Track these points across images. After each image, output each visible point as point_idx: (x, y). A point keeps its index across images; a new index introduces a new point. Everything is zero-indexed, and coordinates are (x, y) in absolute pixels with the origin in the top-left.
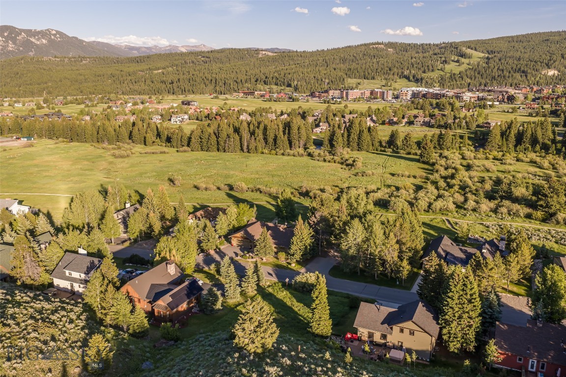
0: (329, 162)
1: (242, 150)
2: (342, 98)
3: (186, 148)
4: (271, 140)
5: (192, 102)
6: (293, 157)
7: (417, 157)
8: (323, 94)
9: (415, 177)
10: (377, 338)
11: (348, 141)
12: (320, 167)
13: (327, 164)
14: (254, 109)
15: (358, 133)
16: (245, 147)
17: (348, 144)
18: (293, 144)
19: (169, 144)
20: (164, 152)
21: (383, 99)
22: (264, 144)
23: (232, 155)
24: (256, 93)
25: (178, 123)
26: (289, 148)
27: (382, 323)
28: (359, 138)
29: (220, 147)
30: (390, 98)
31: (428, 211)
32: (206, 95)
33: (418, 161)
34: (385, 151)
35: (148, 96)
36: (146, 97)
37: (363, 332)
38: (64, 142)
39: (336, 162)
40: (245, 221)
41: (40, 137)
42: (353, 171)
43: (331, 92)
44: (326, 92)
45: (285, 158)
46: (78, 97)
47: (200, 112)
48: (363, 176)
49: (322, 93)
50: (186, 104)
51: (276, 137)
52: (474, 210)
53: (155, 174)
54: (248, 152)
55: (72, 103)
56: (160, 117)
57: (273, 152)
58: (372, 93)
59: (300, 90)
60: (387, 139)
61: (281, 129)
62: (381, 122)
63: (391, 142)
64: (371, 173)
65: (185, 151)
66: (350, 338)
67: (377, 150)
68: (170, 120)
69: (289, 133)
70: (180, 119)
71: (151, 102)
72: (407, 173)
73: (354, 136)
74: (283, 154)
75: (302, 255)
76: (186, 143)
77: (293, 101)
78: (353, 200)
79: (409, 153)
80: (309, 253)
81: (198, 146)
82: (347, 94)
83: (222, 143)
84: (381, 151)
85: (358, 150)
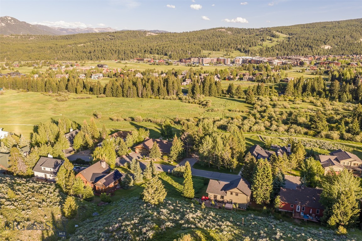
0: (192, 103)
1: (138, 96)
2: (199, 63)
3: (102, 95)
4: (156, 90)
5: (104, 65)
6: (169, 100)
7: (244, 100)
8: (187, 61)
9: (243, 112)
10: (219, 198)
11: (203, 90)
12: (186, 106)
13: (190, 104)
14: (144, 70)
15: (209, 85)
16: (140, 95)
17: (203, 92)
18: (170, 92)
19: (92, 93)
20: (89, 98)
21: (225, 63)
22: (152, 92)
23: (132, 99)
24: (145, 59)
25: (96, 79)
26: (167, 95)
27: (221, 190)
28: (210, 89)
29: (125, 94)
30: (229, 63)
31: (249, 132)
32: (113, 61)
33: (245, 102)
34: (225, 96)
35: (75, 62)
36: (74, 62)
37: (211, 196)
38: (23, 91)
39: (196, 103)
40: (143, 138)
41: (7, 88)
42: (206, 108)
43: (192, 59)
44: (190, 59)
45: (165, 101)
46: (29, 62)
47: (110, 72)
48: (212, 111)
49: (187, 59)
50: (100, 67)
51: (159, 87)
52: (276, 131)
53: (84, 111)
54: (142, 97)
55: (25, 66)
56: (84, 75)
57: (157, 97)
58: (218, 60)
59: (173, 57)
60: (227, 89)
61: (162, 83)
62: (223, 78)
63: (229, 91)
64: (217, 109)
65: (102, 97)
66: (204, 199)
67: (221, 96)
68: (91, 77)
69: (167, 86)
70: (97, 76)
71: (77, 65)
72: (238, 110)
73: (207, 88)
74: (164, 99)
75: (177, 157)
76: (102, 92)
77: (169, 65)
78: (206, 126)
79: (240, 98)
80: (181, 156)
81: (110, 94)
82: (202, 60)
83: (125, 92)
84: (223, 96)
85: (209, 96)
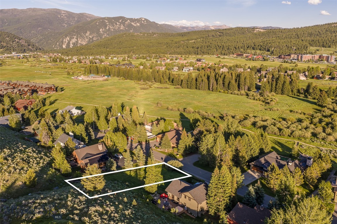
0: (256, 100)
1: (209, 89)
2: (298, 59)
3: (179, 86)
4: (226, 84)
5: (202, 59)
6: (237, 95)
7: (316, 101)
8: (286, 57)
9: (304, 114)
11: (276, 87)
12: (248, 103)
15: (283, 83)
16: (211, 88)
17: (276, 90)
18: (241, 87)
19: (172, 84)
20: (167, 88)
21: (328, 61)
22: (222, 87)
24: (244, 55)
25: (187, 72)
26: (237, 88)
27: (179, 192)
28: (283, 87)
29: (197, 87)
30: (333, 61)
31: (290, 136)
32: (214, 55)
33: (315, 103)
34: (299, 96)
35: (180, 56)
36: (179, 56)
37: (170, 195)
38: (123, 79)
39: (261, 100)
41: (114, 76)
42: (268, 106)
43: (292, 56)
44: (289, 55)
45: (232, 95)
46: (144, 55)
47: (201, 66)
48: (270, 110)
49: (287, 56)
50: (199, 61)
51: (230, 82)
52: (323, 139)
53: (153, 99)
54: (212, 91)
55: (141, 58)
56: (177, 68)
57: (226, 91)
58: (320, 57)
59: (274, 53)
60: (305, 88)
61: (234, 77)
62: (311, 77)
63: (307, 91)
64: (276, 109)
65: (178, 88)
67: (294, 95)
68: (183, 70)
69: (239, 81)
70: (188, 69)
71: (180, 59)
72: (300, 111)
73: (280, 85)
74: (231, 93)
76: (180, 83)
77: (264, 61)
79: (314, 99)
80: (188, 150)
81: (185, 85)
82: (301, 57)
83: (198, 84)
84: (297, 95)
85: (282, 94)
